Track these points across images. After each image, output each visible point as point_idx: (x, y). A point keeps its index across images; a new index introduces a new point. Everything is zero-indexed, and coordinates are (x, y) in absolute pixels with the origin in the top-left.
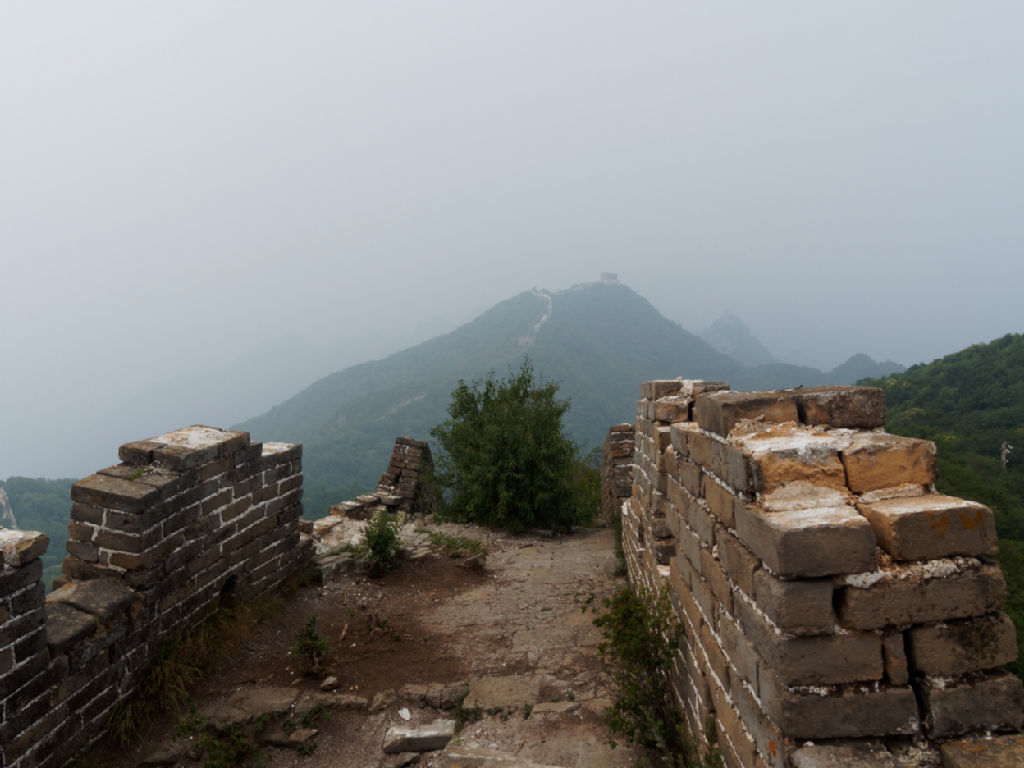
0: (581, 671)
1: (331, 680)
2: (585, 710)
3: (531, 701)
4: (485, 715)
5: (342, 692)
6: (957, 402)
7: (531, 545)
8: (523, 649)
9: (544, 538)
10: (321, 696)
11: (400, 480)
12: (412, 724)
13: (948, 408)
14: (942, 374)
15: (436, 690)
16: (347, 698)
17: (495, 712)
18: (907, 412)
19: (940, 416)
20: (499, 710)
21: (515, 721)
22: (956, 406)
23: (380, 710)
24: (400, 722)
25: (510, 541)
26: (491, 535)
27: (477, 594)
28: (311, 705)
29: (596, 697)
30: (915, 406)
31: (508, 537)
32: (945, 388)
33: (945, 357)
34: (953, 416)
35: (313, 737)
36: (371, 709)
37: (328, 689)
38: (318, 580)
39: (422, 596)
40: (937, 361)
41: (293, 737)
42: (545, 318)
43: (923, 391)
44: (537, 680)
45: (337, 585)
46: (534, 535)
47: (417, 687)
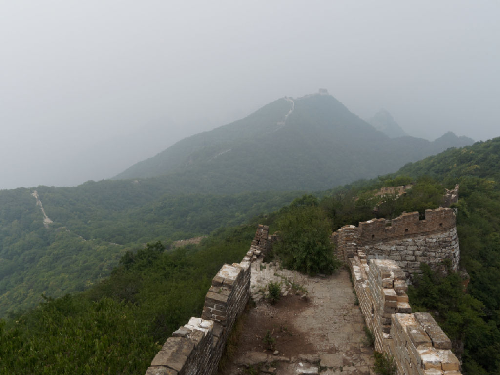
0: (354, 354)
1: (277, 352)
2: (359, 371)
3: (342, 366)
4: (328, 369)
5: (281, 356)
6: (497, 163)
7: (318, 282)
8: (333, 342)
9: (322, 278)
10: (275, 357)
11: (260, 243)
12: (304, 368)
13: (492, 166)
14: (491, 148)
15: (310, 357)
16: (283, 358)
17: (331, 368)
18: (471, 167)
19: (488, 170)
20: (332, 368)
21: (338, 371)
22: (496, 165)
23: (293, 363)
24: (300, 367)
25: (310, 280)
26: (303, 276)
27: (308, 312)
28: (273, 360)
29: (361, 366)
30: (476, 163)
31: (309, 278)
32: (492, 155)
33: (493, 139)
34: (494, 170)
35: (275, 371)
36: (291, 362)
37: (276, 355)
38: (254, 305)
39: (291, 313)
40: (489, 140)
41: (269, 370)
42: (290, 112)
43: (480, 156)
44: (341, 357)
45: (261, 307)
46: (318, 276)
47: (304, 356)
